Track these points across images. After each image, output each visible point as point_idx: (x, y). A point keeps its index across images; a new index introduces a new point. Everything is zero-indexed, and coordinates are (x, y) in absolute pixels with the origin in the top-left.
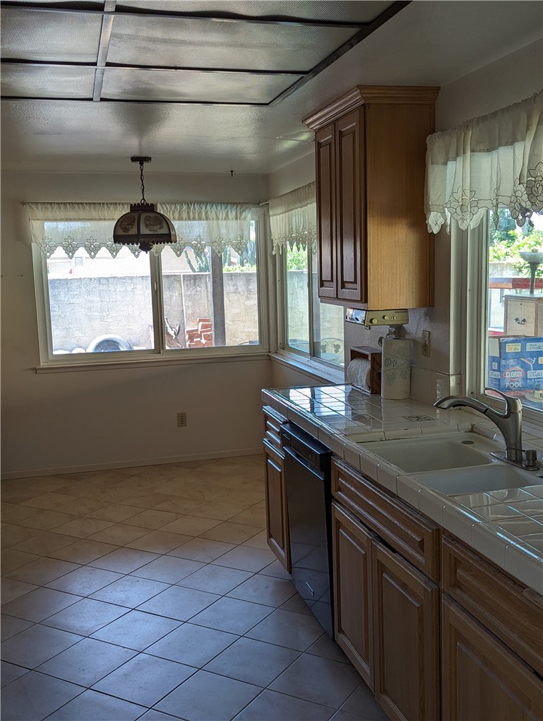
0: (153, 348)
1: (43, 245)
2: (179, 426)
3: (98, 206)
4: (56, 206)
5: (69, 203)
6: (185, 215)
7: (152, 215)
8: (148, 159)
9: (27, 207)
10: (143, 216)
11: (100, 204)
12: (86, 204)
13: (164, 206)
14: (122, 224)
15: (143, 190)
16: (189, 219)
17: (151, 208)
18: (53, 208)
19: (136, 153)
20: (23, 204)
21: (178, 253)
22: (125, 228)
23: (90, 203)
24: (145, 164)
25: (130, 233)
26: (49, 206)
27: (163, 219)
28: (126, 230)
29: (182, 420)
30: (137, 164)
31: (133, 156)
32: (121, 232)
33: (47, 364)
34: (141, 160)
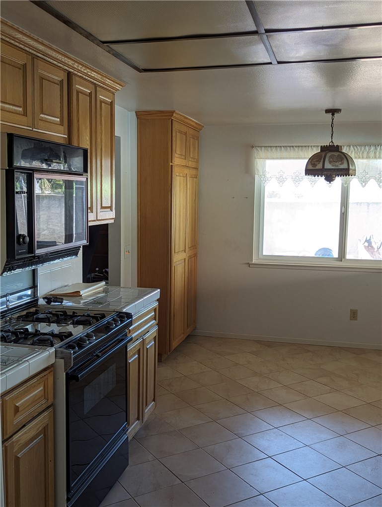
0: (337, 257)
1: (262, 176)
2: (351, 320)
3: (304, 148)
4: (274, 148)
5: (284, 146)
6: (372, 154)
7: (336, 154)
8: (338, 111)
9: (254, 149)
10: (329, 154)
11: (306, 146)
12: (296, 146)
13: (355, 148)
14: (313, 161)
15: (332, 135)
16: (375, 158)
17: (337, 149)
18: (272, 150)
19: (330, 107)
20: (253, 147)
21: (364, 184)
22: (314, 164)
23: (299, 146)
24: (336, 115)
25: (317, 168)
26: (269, 149)
27: (344, 157)
28: (314, 165)
29: (354, 315)
30: (330, 115)
31: (326, 109)
32: (310, 167)
33: (257, 261)
34: (333, 111)
